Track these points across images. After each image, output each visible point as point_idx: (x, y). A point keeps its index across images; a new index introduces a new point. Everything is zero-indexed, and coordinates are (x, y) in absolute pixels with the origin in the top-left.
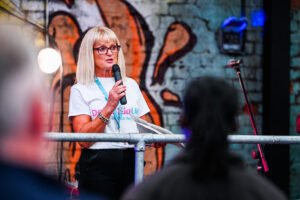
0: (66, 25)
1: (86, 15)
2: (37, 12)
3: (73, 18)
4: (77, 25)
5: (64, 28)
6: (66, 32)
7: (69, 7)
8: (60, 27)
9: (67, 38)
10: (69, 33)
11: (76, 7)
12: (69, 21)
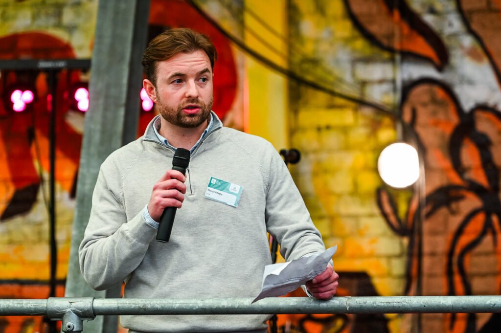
0: (434, 101)
1: (471, 82)
2: (381, 82)
3: (448, 89)
4: (454, 99)
5: (431, 108)
6: (434, 113)
7: (440, 69)
8: (424, 105)
9: (436, 124)
10: (441, 116)
11: (452, 68)
12: (440, 94)
